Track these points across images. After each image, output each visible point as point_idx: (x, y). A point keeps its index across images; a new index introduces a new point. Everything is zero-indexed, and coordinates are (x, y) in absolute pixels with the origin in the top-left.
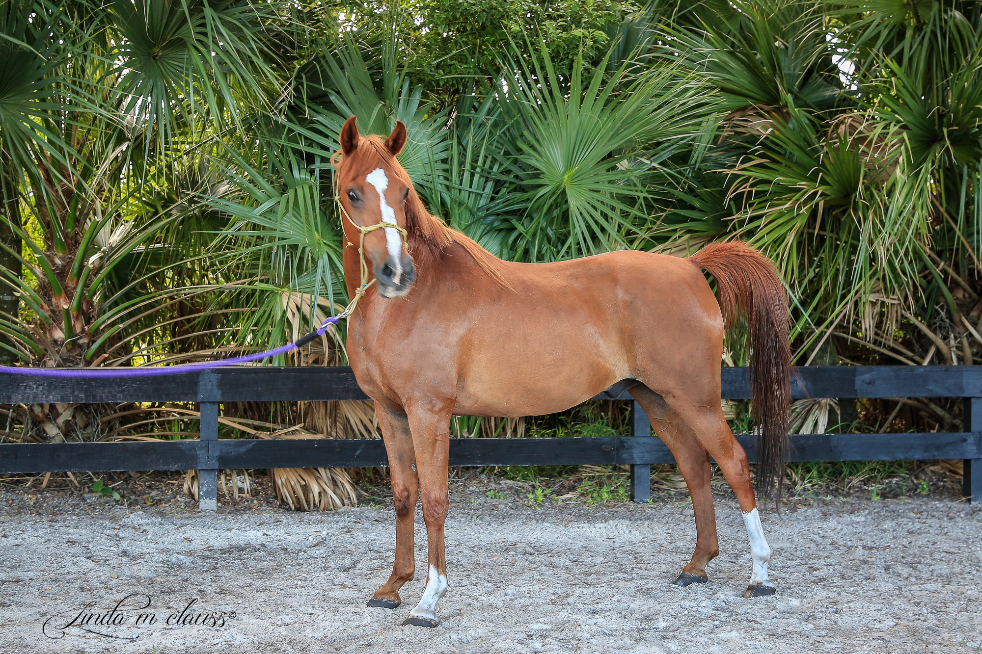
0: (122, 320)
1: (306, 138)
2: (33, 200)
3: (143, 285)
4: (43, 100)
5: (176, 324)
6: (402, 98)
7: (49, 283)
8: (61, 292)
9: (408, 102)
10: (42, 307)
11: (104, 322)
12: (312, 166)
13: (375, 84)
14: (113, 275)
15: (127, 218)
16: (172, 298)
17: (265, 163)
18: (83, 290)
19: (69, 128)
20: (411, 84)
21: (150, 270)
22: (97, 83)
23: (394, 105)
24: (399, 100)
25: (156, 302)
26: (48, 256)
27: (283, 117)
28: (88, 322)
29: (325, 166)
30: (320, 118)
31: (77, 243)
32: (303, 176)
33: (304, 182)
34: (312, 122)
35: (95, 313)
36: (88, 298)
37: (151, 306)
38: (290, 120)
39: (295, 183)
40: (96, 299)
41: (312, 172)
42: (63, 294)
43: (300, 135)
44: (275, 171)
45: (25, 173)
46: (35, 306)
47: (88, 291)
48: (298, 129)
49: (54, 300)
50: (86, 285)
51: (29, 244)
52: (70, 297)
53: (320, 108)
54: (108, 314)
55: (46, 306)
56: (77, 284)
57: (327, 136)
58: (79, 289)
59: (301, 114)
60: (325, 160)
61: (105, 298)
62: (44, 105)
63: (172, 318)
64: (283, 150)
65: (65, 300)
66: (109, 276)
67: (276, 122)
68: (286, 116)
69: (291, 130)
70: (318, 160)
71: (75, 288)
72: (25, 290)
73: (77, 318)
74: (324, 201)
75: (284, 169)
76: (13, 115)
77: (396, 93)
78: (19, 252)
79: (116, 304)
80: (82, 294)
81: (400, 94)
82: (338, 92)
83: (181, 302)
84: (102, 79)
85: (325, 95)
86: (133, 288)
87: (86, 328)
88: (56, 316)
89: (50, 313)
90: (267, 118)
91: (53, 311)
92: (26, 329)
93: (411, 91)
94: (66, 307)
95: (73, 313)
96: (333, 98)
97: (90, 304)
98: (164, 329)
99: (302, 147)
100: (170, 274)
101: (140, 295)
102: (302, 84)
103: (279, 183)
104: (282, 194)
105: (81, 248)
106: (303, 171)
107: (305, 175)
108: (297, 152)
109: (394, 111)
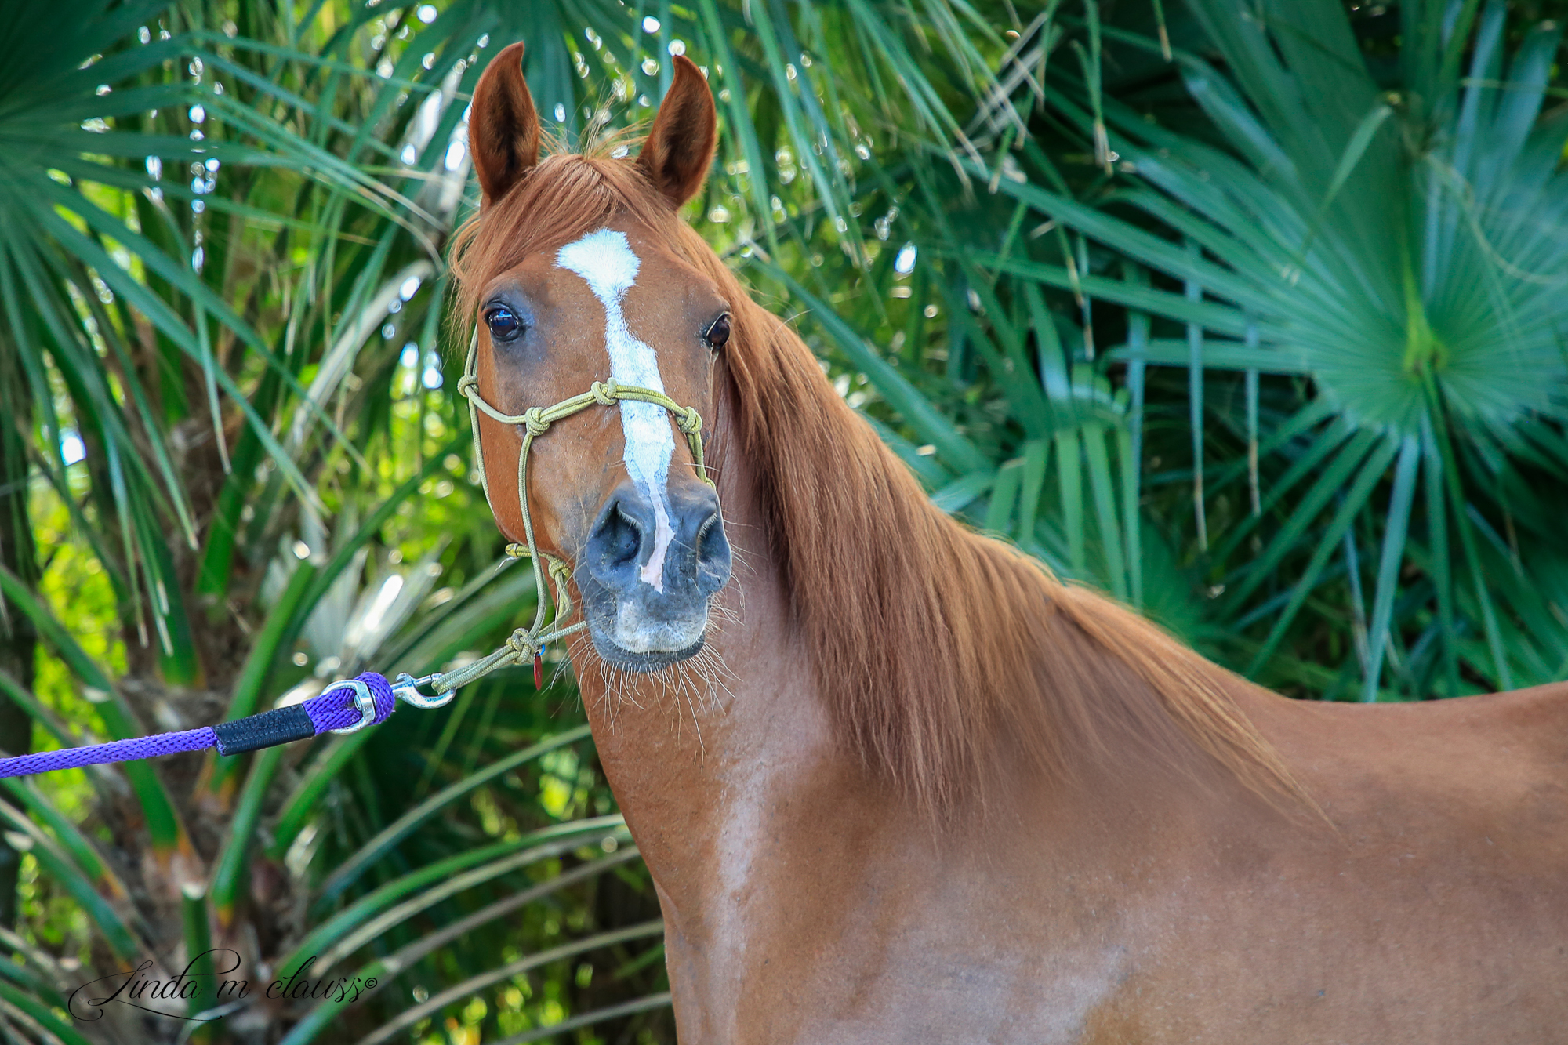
0: (389, 942)
1: (1094, 245)
2: (78, 481)
3: (464, 809)
4: (130, 123)
5: (582, 958)
6: (1475, 83)
7: (135, 800)
8: (173, 832)
9: (1496, 102)
10: (106, 891)
11: (329, 947)
12: (1117, 354)
13: (1362, 26)
14: (362, 771)
15: (412, 549)
16: (569, 861)
17: (935, 339)
18: (255, 824)
19: (218, 222)
20: (1513, 20)
21: (494, 752)
22: (324, 52)
23: (1441, 110)
24: (1462, 93)
25: (519, 872)
26: (133, 699)
27: (1008, 164)
28: (269, 949)
29: (1168, 352)
30: (1150, 166)
31: (237, 647)
32: (1082, 391)
33: (1081, 414)
34: (1120, 180)
35: (295, 916)
36: (272, 858)
37: (495, 889)
38: (1036, 178)
39: (1052, 418)
40: (300, 855)
41: (1116, 375)
42: (184, 841)
43: (1071, 233)
44: (974, 369)
45: (56, 380)
46: (83, 886)
47: (274, 831)
48: (1064, 211)
49: (149, 866)
50: (268, 808)
51: (67, 653)
52: (206, 852)
53: (1146, 126)
54: (343, 920)
55: (119, 888)
56: (234, 802)
57: (1173, 236)
58: (241, 823)
59: (1075, 149)
60: (1165, 328)
61: (329, 854)
62: (129, 143)
63: (570, 934)
64: (1005, 291)
65: (190, 865)
66: (347, 774)
67: (979, 184)
68: (1021, 158)
69: (1036, 216)
70: (1138, 331)
71: (226, 819)
72: (43, 819)
73: (231, 933)
74: (1158, 489)
75: (1011, 364)
76: (25, 181)
77: (1451, 60)
78: (28, 680)
79: (368, 881)
80: (252, 842)
81: (1465, 65)
82: (1219, 65)
83: (606, 879)
84: (340, 35)
85: (1171, 74)
86: (434, 821)
87: (264, 972)
88: (156, 924)
89: (133, 913)
90: (943, 167)
91: (145, 907)
92: (46, 976)
93: (1511, 48)
94: (193, 890)
95: (219, 913)
96: (1201, 85)
97: (280, 881)
98: (538, 975)
99: (1077, 278)
100: (566, 764)
101: (457, 846)
102: (1083, 36)
103: (989, 417)
104: (1000, 461)
105: (253, 666)
106: (1083, 373)
107: (1088, 388)
108: (1059, 299)
109: (1442, 135)
